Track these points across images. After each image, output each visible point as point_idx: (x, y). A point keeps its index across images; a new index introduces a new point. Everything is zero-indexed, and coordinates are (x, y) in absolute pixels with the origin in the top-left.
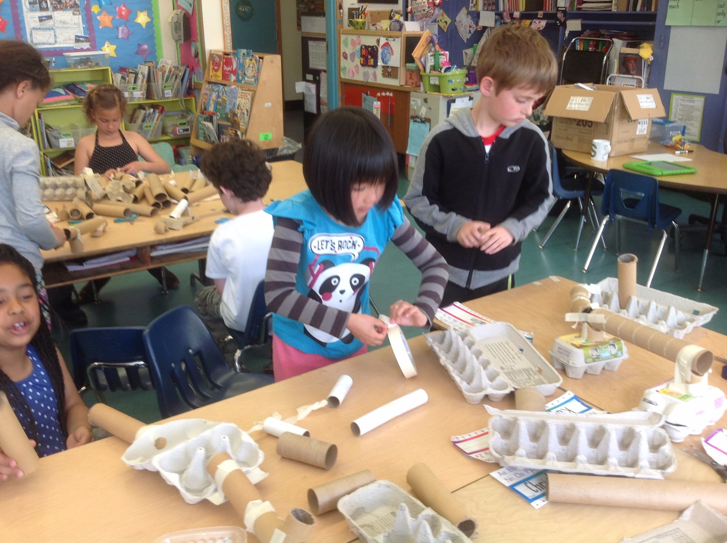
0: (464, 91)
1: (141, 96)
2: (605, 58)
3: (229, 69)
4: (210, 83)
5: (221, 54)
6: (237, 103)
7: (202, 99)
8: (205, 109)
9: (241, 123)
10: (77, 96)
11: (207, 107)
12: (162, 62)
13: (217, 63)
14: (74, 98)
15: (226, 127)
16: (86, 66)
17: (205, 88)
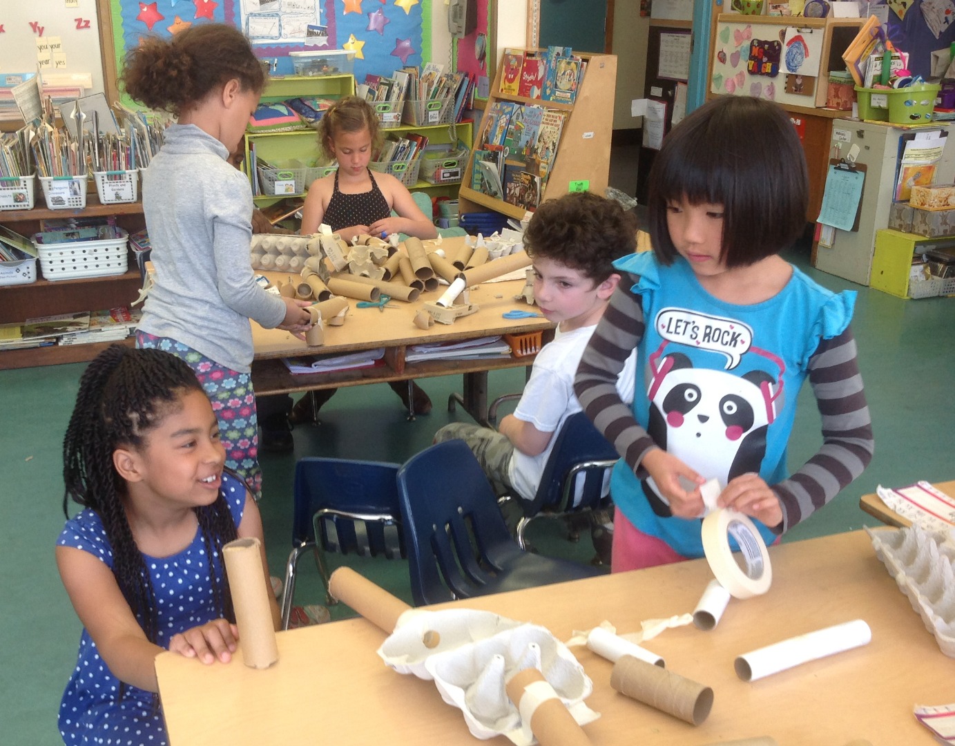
0: (932, 121)
1: (394, 120)
3: (532, 77)
4: (498, 100)
5: (521, 54)
6: (539, 133)
7: (483, 126)
8: (487, 141)
9: (542, 164)
10: (304, 118)
11: (490, 138)
12: (428, 69)
13: (512, 69)
14: (300, 121)
15: (518, 170)
16: (320, 73)
17: (491, 108)
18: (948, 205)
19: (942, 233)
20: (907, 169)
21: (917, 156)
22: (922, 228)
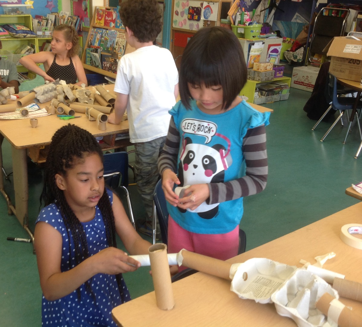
0: (260, 38)
1: (50, 35)
2: (344, 21)
3: (110, 19)
4: (94, 27)
5: (104, 9)
6: (116, 41)
7: (89, 38)
8: (91, 44)
9: (119, 54)
10: (11, 33)
11: (93, 43)
12: (62, 13)
13: (100, 15)
14: (8, 34)
15: (108, 56)
16: (16, 14)
17: (91, 31)
18: (267, 69)
19: (265, 80)
20: (251, 56)
21: (255, 51)
22: (258, 78)
